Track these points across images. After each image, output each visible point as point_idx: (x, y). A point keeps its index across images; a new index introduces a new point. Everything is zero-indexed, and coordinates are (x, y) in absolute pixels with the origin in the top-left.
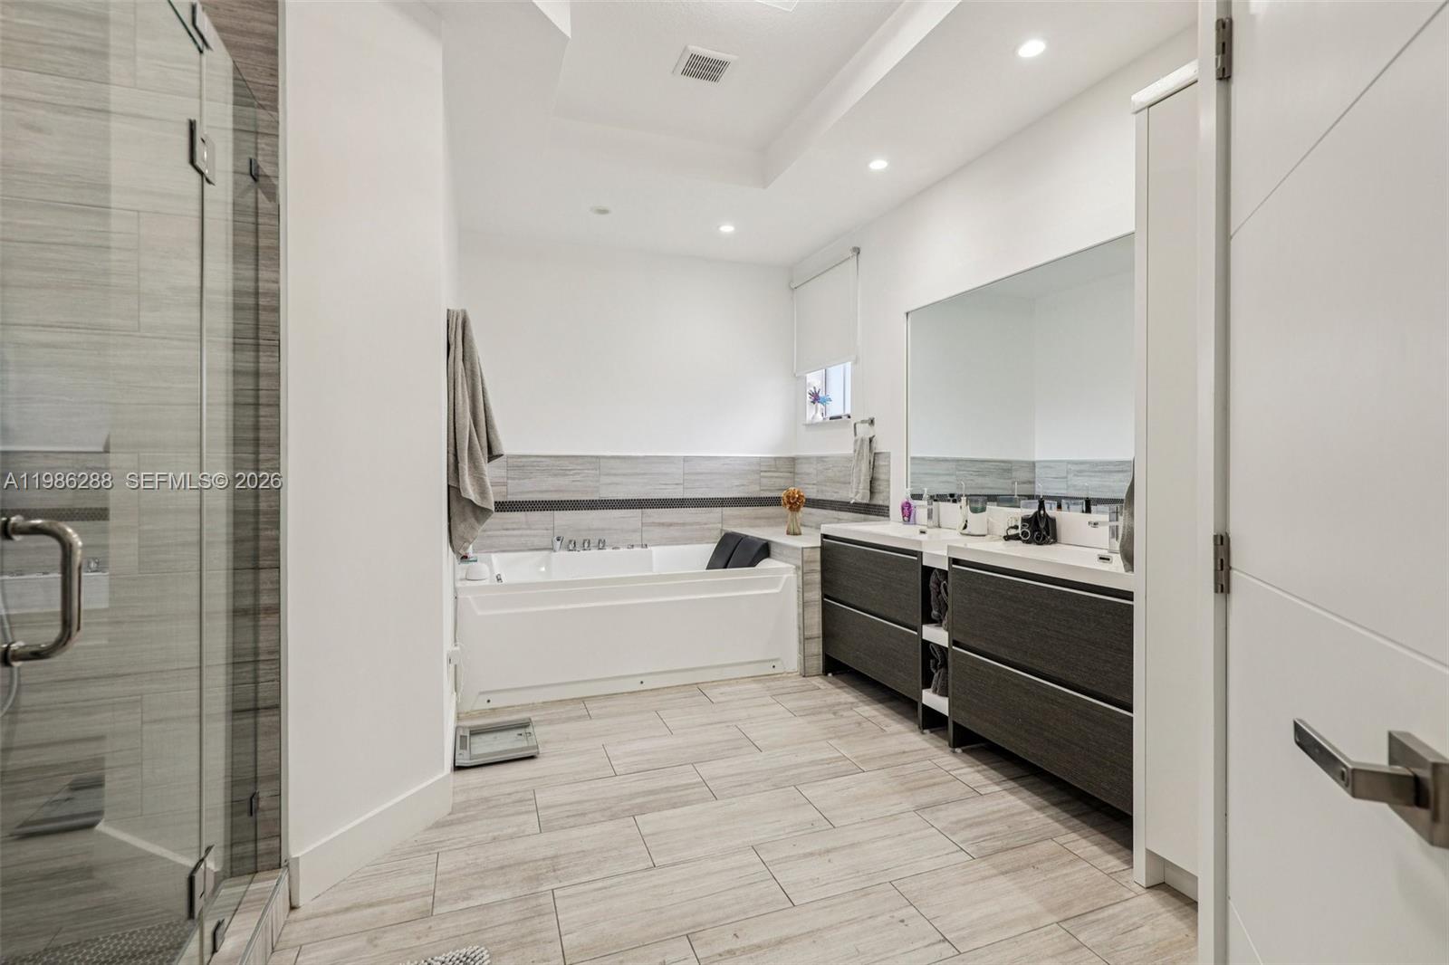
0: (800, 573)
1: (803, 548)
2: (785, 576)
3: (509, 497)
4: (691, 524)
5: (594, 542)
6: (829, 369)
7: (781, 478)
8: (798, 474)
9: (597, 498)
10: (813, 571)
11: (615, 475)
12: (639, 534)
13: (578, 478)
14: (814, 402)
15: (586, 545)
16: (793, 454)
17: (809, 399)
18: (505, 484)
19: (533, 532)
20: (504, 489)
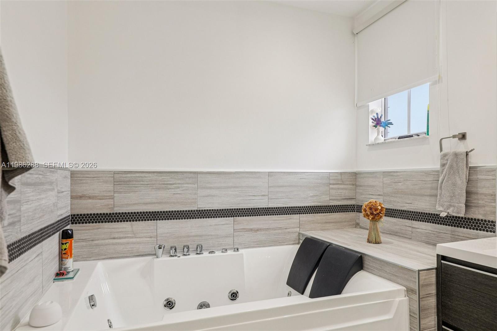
0: (416, 297)
1: (419, 271)
2: (398, 299)
3: (115, 209)
4: (274, 229)
5: (192, 247)
6: (388, 97)
7: (346, 189)
8: (360, 186)
9: (196, 209)
10: (428, 295)
11: (211, 188)
12: (232, 239)
13: (178, 191)
14: (375, 126)
15: (186, 250)
16: (355, 170)
17: (371, 123)
18: (112, 198)
19: (138, 240)
20: (111, 202)
